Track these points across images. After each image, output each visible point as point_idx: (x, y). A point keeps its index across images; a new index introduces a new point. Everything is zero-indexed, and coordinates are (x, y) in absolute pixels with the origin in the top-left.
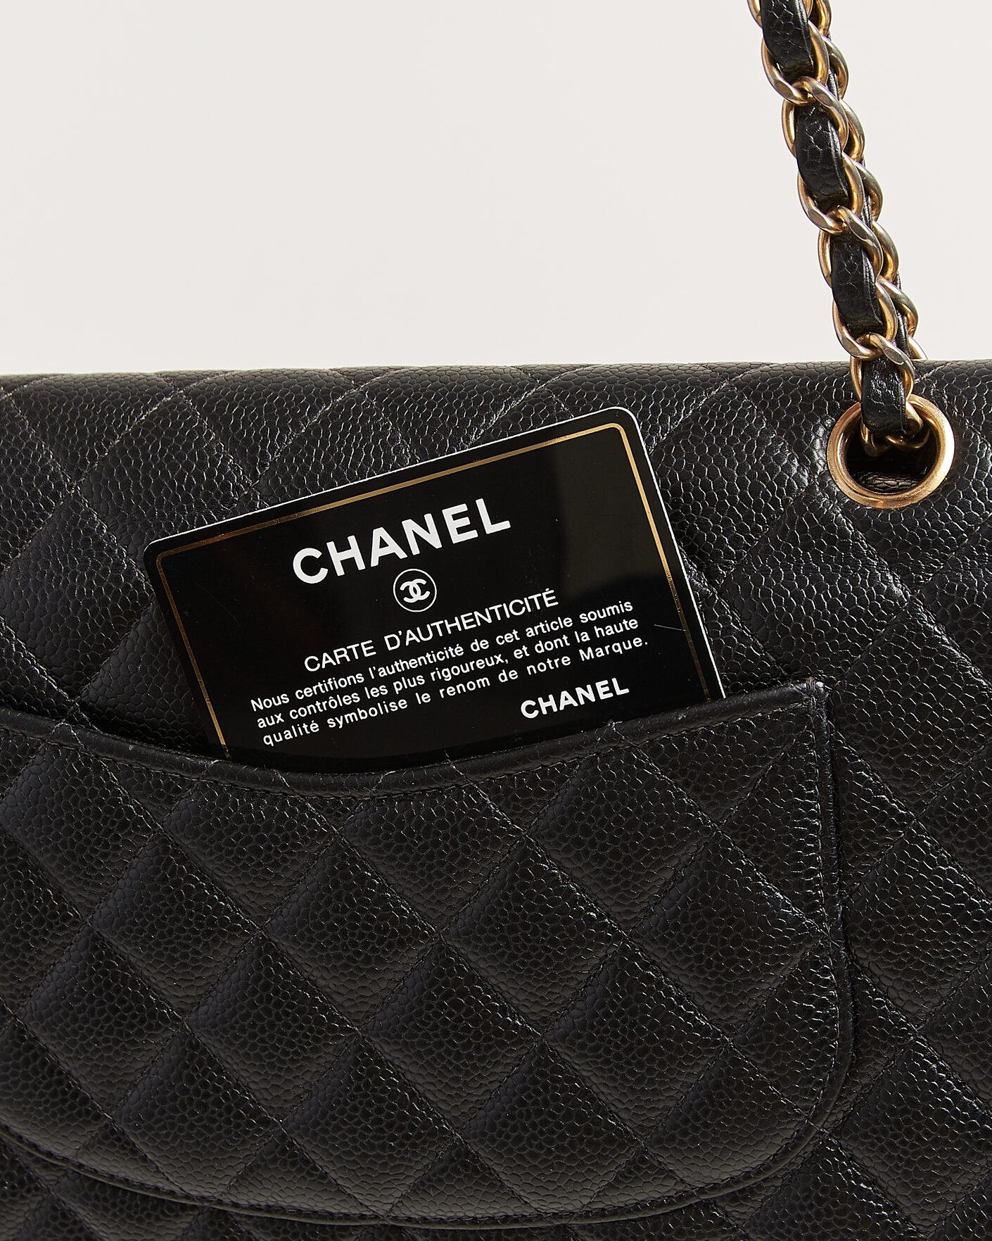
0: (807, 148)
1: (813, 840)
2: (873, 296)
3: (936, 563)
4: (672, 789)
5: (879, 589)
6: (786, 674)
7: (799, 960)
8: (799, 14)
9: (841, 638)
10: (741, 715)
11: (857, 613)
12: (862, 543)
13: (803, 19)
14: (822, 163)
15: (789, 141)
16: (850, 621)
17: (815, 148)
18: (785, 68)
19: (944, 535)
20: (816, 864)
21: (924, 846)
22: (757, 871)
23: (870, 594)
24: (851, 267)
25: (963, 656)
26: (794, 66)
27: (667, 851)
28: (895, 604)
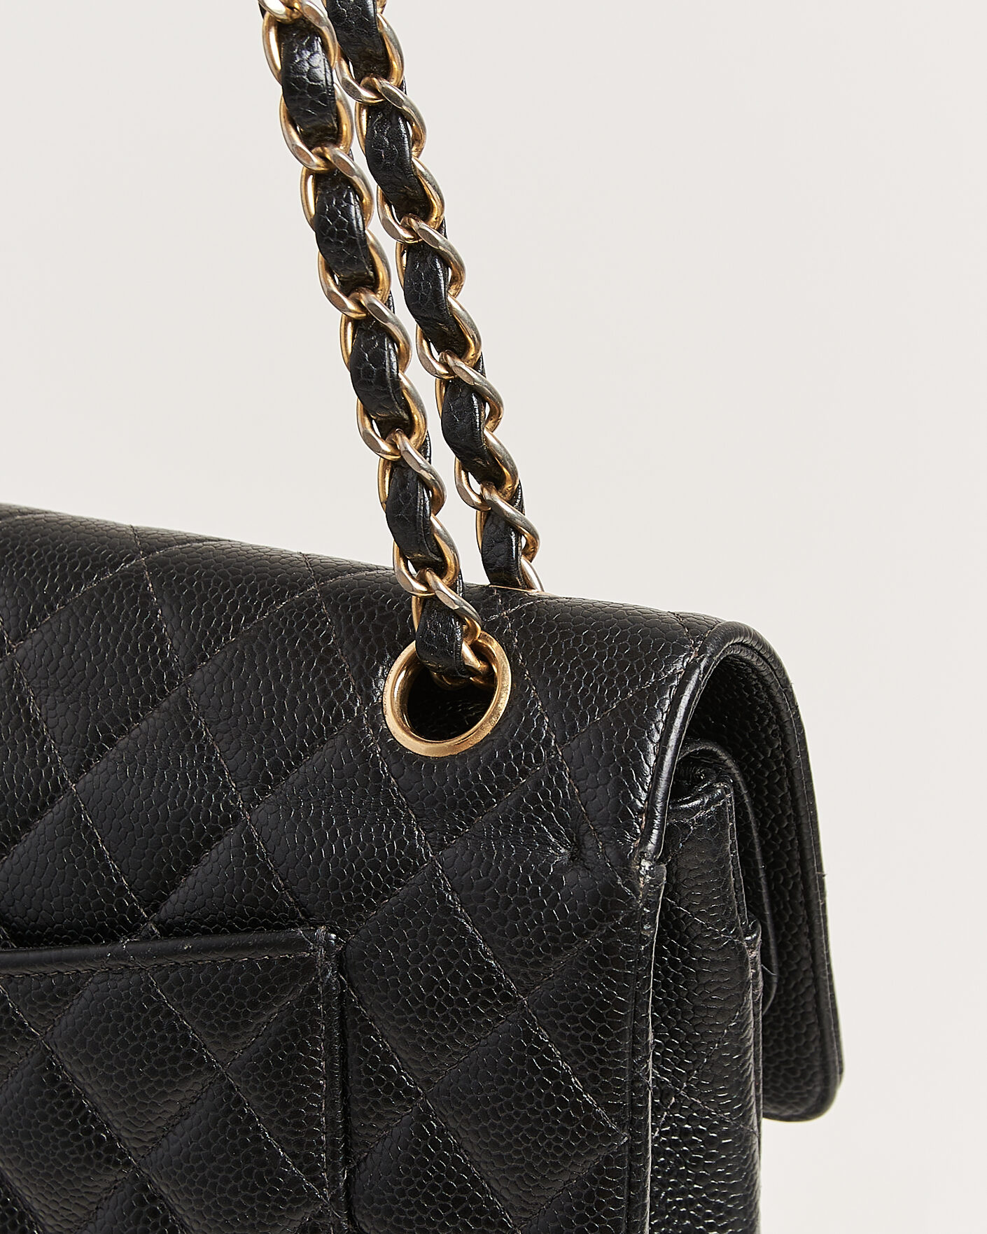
0: (360, 365)
1: (317, 1100)
2: (425, 531)
3: (461, 825)
4: (177, 1020)
5: (402, 844)
6: (303, 918)
7: (299, 1223)
8: (354, 222)
9: (357, 890)
10: (247, 955)
11: (376, 867)
12: (393, 791)
13: (358, 227)
14: (376, 383)
15: (345, 355)
16: (368, 875)
17: (369, 367)
18: (341, 277)
19: (471, 796)
20: (319, 1125)
21: (430, 1127)
22: (260, 1122)
23: (391, 848)
24: (406, 498)
25: (474, 931)
26: (351, 277)
27: (171, 1084)
28: (415, 863)
